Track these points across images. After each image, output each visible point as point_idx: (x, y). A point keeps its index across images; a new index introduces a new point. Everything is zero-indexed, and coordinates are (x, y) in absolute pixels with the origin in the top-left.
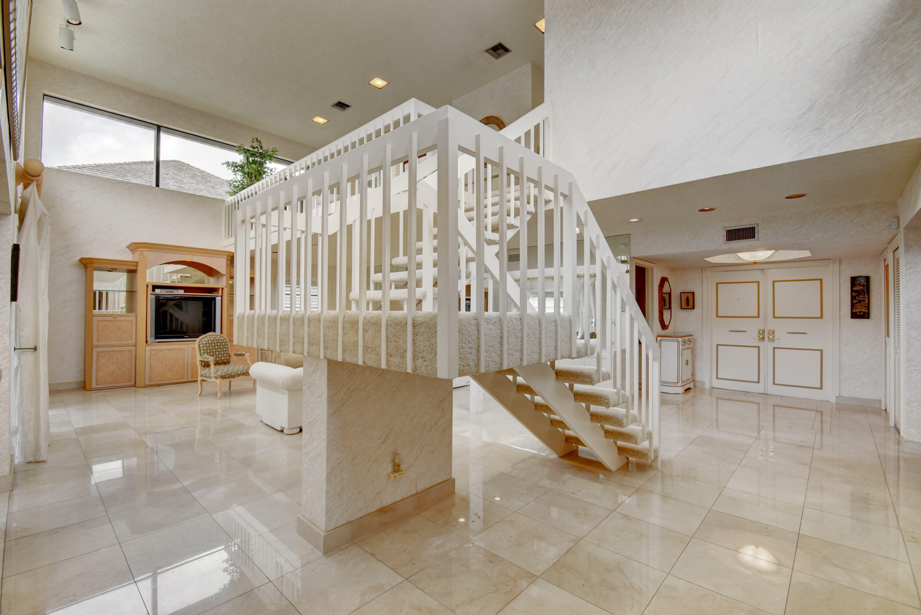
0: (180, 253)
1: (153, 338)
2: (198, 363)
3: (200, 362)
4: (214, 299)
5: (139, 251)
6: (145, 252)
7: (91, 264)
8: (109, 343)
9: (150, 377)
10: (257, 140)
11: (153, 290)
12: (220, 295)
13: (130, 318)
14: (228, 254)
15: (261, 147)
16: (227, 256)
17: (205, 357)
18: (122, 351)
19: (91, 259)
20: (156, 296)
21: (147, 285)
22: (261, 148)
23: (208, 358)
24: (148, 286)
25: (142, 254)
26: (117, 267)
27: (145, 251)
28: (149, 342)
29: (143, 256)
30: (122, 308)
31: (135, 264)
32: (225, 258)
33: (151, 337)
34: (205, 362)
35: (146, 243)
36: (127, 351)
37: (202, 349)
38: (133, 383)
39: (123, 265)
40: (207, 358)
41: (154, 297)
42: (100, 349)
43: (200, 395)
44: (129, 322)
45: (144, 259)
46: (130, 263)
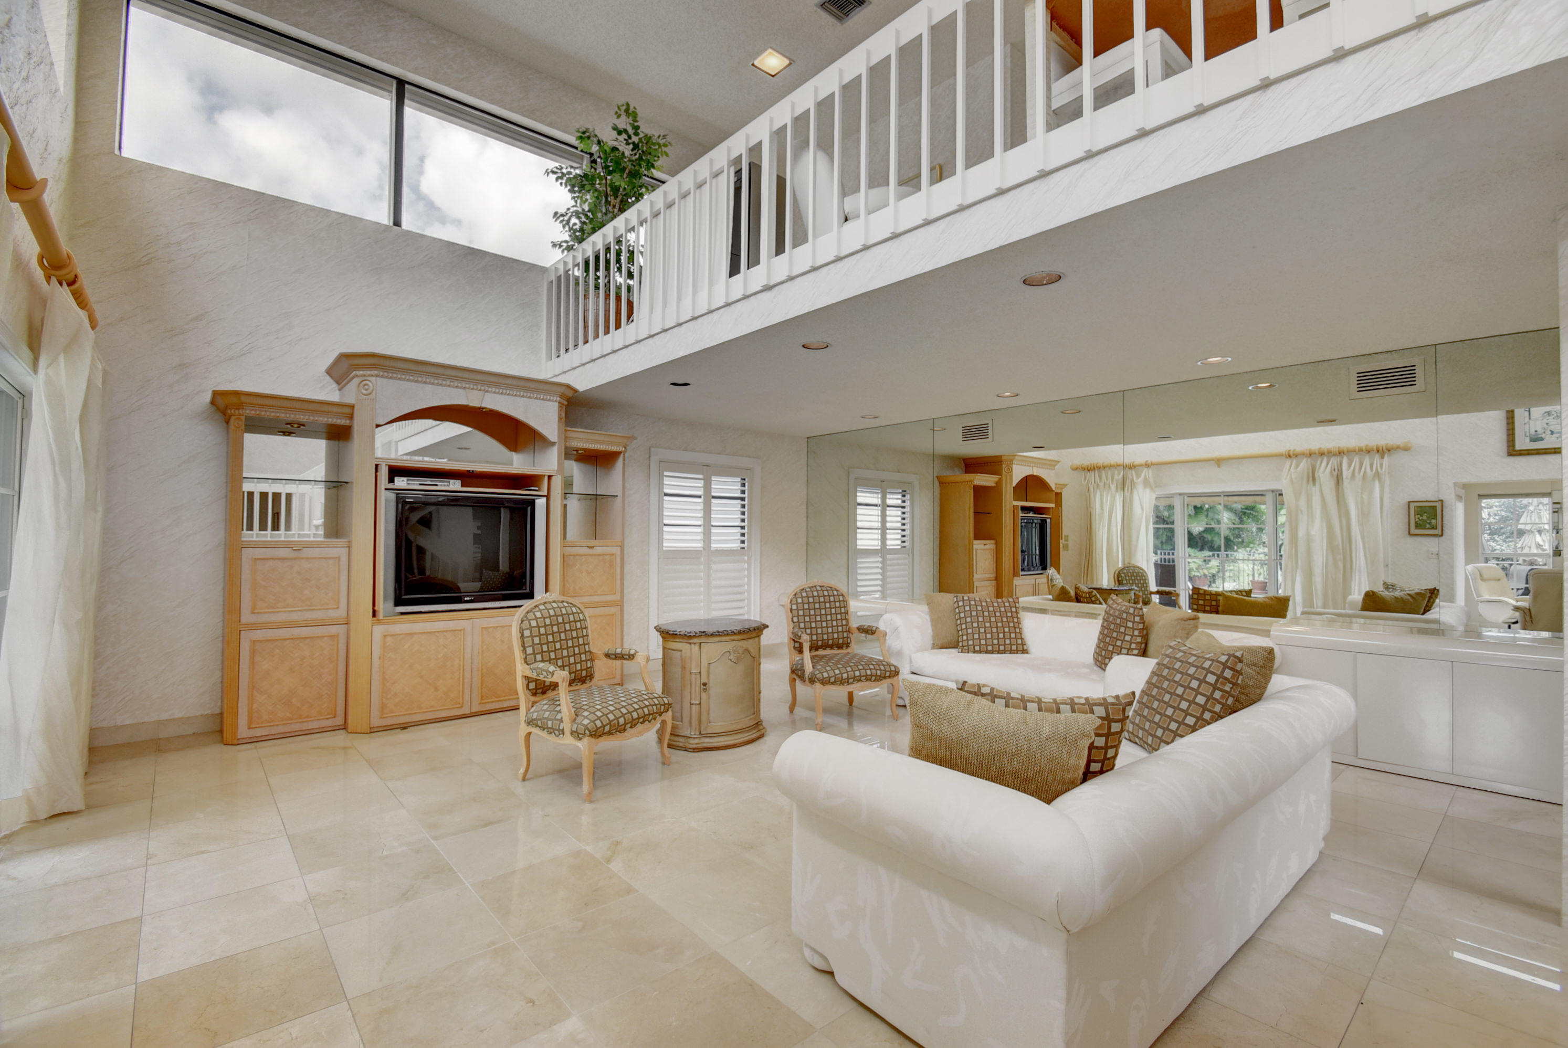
0: (456, 384)
1: (391, 603)
2: (520, 684)
3: (525, 682)
4: (532, 503)
5: (357, 376)
6: (369, 378)
7: (238, 409)
8: (281, 617)
9: (383, 706)
10: (627, 111)
11: (391, 480)
12: (545, 493)
13: (333, 552)
14: (562, 390)
15: (636, 128)
16: (561, 396)
17: (542, 670)
18: (312, 638)
19: (236, 393)
20: (397, 494)
21: (377, 466)
22: (636, 134)
23: (552, 674)
24: (379, 467)
25: (365, 385)
26: (302, 418)
27: (372, 376)
28: (381, 615)
29: (366, 390)
30: (317, 527)
31: (348, 410)
32: (556, 401)
33: (385, 599)
34: (536, 680)
35: (373, 355)
36: (326, 638)
37: (528, 642)
38: (339, 721)
39: (316, 412)
40: (547, 671)
41: (392, 496)
42: (259, 635)
43: (524, 779)
44: (331, 562)
45: (370, 397)
46: (335, 409)
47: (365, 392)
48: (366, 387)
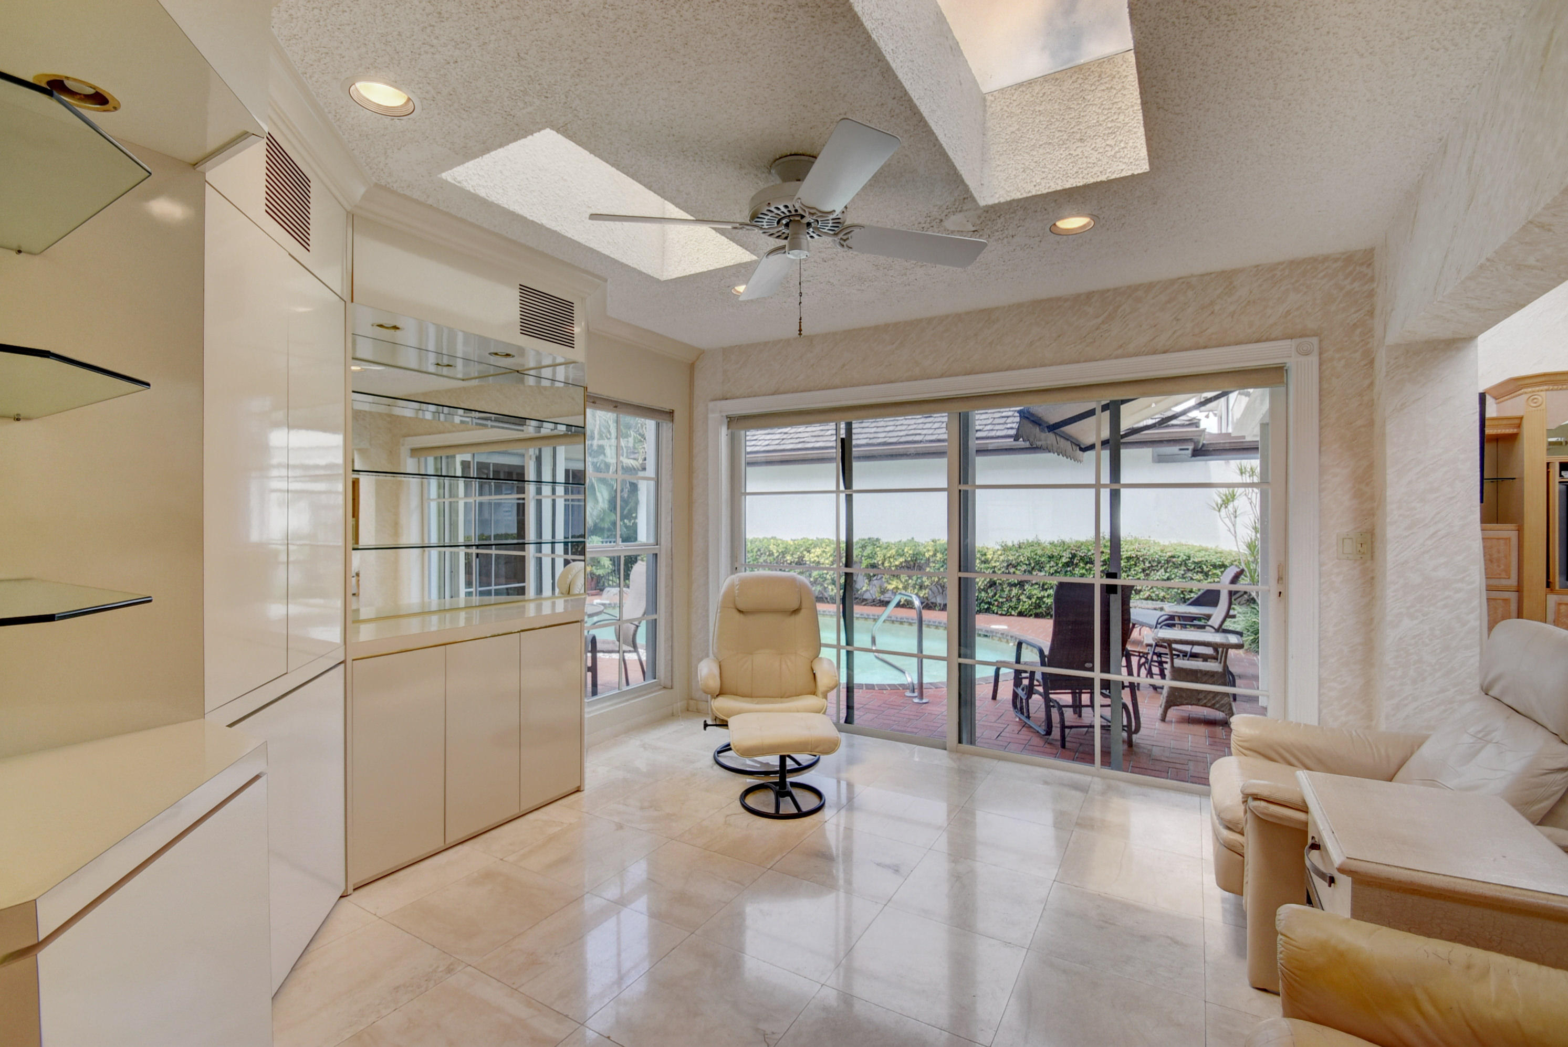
5: (1526, 393)
6: (1540, 393)
13: (1505, 534)
24: (1550, 465)
25: (1534, 399)
27: (1542, 391)
28: (1555, 586)
31: (1517, 421)
33: (1560, 574)
35: (1545, 375)
44: (1502, 542)
45: (1539, 408)
46: (1505, 422)
47: (1535, 405)
48: (1535, 401)
